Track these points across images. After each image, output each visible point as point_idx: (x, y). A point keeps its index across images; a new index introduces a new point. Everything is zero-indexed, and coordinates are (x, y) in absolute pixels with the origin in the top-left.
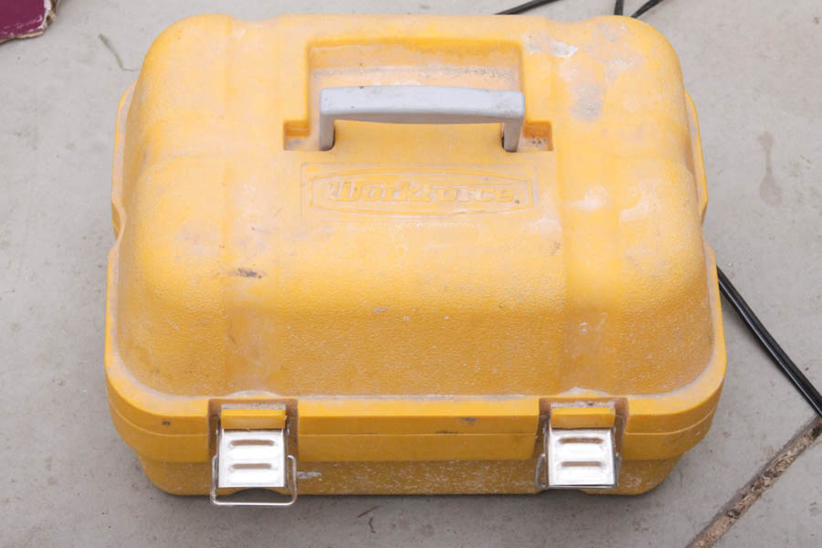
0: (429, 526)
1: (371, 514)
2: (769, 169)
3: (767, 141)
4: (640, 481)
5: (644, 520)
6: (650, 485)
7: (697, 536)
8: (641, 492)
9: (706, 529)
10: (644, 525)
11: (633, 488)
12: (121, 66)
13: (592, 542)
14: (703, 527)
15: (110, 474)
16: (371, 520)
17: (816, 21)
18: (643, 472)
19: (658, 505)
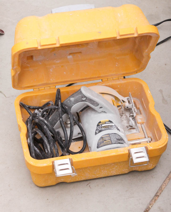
0: (103, 185)
1: (89, 184)
2: (163, 97)
3: (161, 91)
4: (152, 165)
5: (154, 175)
6: (154, 166)
7: (167, 177)
8: (152, 168)
9: (168, 175)
10: (154, 177)
11: (150, 167)
12: (6, 97)
13: (143, 182)
14: (167, 175)
15: (25, 186)
16: (90, 186)
17: (166, 65)
18: (152, 162)
19: (156, 172)
